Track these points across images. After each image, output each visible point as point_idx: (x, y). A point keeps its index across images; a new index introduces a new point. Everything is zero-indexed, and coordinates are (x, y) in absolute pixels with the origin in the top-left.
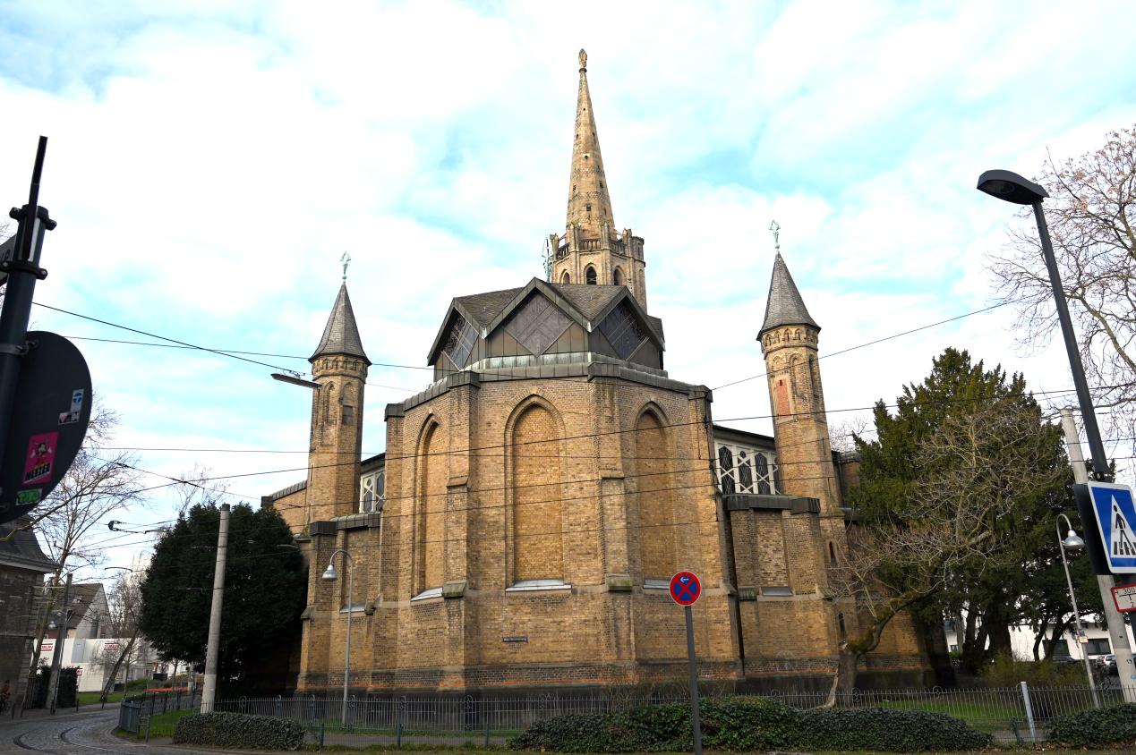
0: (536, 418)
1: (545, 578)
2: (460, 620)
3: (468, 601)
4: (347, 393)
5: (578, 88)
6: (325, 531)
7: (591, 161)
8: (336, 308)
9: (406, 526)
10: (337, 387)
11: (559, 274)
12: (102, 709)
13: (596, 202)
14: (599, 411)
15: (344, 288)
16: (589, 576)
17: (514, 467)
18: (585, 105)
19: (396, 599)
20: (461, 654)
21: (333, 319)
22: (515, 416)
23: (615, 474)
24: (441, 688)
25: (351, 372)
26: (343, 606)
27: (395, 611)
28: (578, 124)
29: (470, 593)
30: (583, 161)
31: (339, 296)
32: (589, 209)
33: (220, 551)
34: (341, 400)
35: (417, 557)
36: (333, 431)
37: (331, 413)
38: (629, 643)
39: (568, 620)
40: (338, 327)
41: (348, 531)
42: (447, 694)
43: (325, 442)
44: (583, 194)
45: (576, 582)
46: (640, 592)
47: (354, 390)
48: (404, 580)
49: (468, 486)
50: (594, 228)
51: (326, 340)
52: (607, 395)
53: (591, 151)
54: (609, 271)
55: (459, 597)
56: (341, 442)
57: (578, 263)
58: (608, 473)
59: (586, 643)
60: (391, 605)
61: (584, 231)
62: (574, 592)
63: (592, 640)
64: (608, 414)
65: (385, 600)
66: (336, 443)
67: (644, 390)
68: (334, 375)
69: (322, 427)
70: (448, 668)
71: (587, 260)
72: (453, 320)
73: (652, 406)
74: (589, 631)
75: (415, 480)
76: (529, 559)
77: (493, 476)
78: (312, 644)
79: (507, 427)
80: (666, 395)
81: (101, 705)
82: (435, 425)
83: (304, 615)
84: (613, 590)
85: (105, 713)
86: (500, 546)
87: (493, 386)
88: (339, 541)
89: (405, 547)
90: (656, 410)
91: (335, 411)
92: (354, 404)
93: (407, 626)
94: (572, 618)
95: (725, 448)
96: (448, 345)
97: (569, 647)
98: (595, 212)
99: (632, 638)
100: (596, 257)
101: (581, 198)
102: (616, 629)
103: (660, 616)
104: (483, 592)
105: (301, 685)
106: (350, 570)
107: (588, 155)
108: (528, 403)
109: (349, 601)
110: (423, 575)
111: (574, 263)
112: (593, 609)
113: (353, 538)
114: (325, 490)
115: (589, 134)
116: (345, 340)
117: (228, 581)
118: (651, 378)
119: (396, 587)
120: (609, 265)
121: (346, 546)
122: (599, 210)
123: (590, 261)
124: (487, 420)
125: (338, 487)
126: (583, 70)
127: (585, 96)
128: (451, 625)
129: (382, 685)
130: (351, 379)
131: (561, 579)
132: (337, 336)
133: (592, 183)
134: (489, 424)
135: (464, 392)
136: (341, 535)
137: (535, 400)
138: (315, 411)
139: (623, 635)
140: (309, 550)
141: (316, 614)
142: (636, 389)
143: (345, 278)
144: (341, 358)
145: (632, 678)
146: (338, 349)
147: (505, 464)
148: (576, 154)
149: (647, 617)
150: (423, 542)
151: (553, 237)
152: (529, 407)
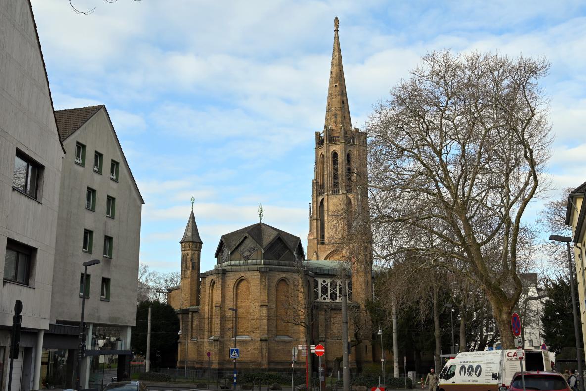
0: (243, 284)
1: (244, 335)
2: (217, 348)
3: (220, 342)
4: (194, 257)
5: (333, 42)
6: (185, 312)
7: (338, 89)
8: (189, 221)
9: (207, 316)
10: (190, 255)
11: (320, 154)
12: (110, 371)
13: (340, 113)
14: (261, 283)
15: (192, 212)
16: (257, 336)
17: (236, 299)
18: (336, 53)
19: (204, 339)
20: (217, 358)
21: (188, 226)
22: (236, 283)
23: (265, 304)
24: (212, 367)
25: (195, 249)
26: (191, 338)
27: (204, 343)
28: (332, 65)
29: (221, 340)
30: (334, 89)
31: (190, 216)
32: (336, 117)
33: (149, 321)
34: (191, 260)
35: (210, 326)
36: (189, 272)
37: (188, 265)
38: (266, 356)
39: (250, 348)
40: (190, 230)
41: (193, 312)
42: (213, 369)
43: (186, 276)
44: (333, 108)
45: (253, 337)
46: (274, 340)
47: (196, 255)
48: (206, 334)
49: (221, 306)
50: (337, 128)
51: (185, 236)
52: (264, 278)
53: (338, 82)
54: (344, 155)
55: (217, 341)
56: (192, 277)
57: (328, 150)
58: (263, 304)
59: (255, 355)
60: (202, 340)
61: (332, 130)
62: (252, 340)
63: (256, 355)
64: (264, 284)
65: (200, 339)
66: (189, 276)
67: (280, 273)
68: (188, 250)
69: (185, 270)
70: (214, 362)
71: (333, 148)
72: (221, 244)
73: (283, 278)
74: (256, 352)
75: (209, 300)
76: (240, 329)
77: (229, 304)
78: (181, 351)
79: (234, 287)
80: (289, 274)
81: (109, 369)
82: (214, 283)
83: (178, 341)
84: (261, 340)
85: (111, 372)
86: (230, 325)
87: (230, 273)
88: (190, 316)
89: (206, 322)
90: (285, 279)
91: (189, 264)
92: (197, 261)
93: (207, 348)
94: (251, 348)
95: (333, 281)
96: (221, 251)
97: (250, 356)
98: (339, 119)
99: (267, 354)
100: (338, 146)
101: (332, 111)
102: (262, 352)
103: (281, 348)
104: (225, 339)
105: (178, 365)
106: (194, 326)
107: (337, 84)
108: (240, 279)
109: (193, 337)
110: (211, 332)
111: (325, 151)
112: (257, 345)
113: (194, 314)
114: (186, 295)
115: (338, 71)
116: (193, 235)
117: (152, 330)
118: (283, 268)
119: (204, 335)
120: (344, 151)
121: (192, 317)
122: (341, 118)
123: (334, 149)
124: (228, 284)
125: (191, 294)
126: (336, 31)
127: (336, 47)
128: (215, 350)
129: (199, 366)
130: (195, 252)
131: (249, 336)
132: (189, 234)
133: (338, 102)
134: (228, 286)
135: (220, 275)
136: (190, 313)
137: (243, 278)
138: (182, 263)
139: (264, 354)
140: (180, 316)
141: (182, 341)
142: (277, 273)
143: (192, 208)
144: (191, 244)
145: (265, 366)
146: (190, 239)
147: (233, 299)
148: (331, 83)
149: (276, 348)
150: (212, 321)
151: (317, 133)
152: (241, 280)
